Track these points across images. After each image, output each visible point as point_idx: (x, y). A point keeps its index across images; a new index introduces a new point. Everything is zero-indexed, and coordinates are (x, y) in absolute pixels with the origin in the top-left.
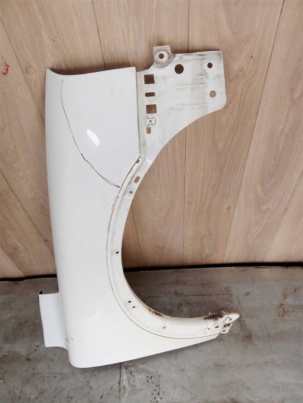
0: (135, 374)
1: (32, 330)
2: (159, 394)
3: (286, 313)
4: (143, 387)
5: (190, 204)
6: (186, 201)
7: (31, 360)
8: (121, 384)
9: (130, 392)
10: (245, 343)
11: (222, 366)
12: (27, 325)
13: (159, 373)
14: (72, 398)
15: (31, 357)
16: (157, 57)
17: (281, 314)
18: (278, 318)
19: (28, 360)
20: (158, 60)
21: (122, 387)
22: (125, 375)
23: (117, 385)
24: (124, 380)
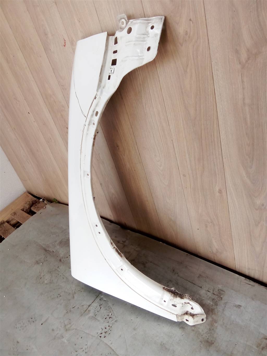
2: (106, 332)
4: (101, 320)
6: (180, 171)
8: (90, 307)
9: (90, 317)
13: (117, 318)
16: (120, 24)
19: (60, 260)
22: (96, 303)
24: (93, 306)
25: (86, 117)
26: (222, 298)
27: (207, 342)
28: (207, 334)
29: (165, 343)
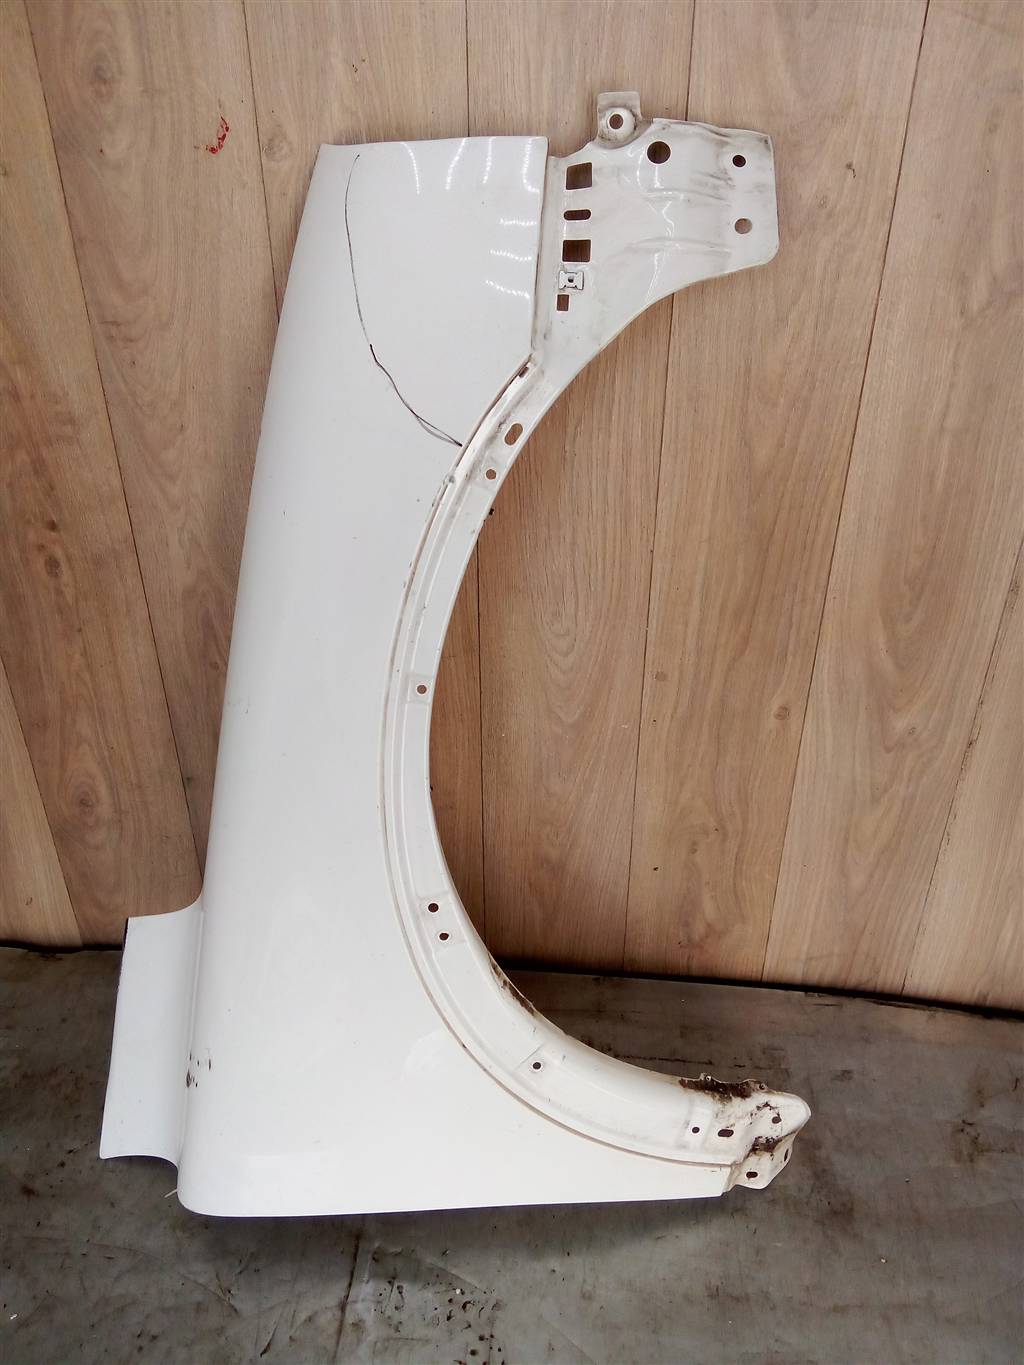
0: (406, 1286)
1: (67, 1098)
3: (982, 1151)
4: (431, 1333)
5: (661, 677)
6: (649, 662)
7: (38, 1195)
8: (348, 1308)
9: (379, 1344)
10: (830, 1232)
11: (737, 1299)
12: (53, 1081)
13: (494, 1294)
14: (154, 1338)
15: (38, 1185)
16: (604, 122)
17: (965, 1153)
18: (953, 1164)
19: (28, 1192)
20: (606, 130)
21: (350, 1318)
22: (368, 1281)
23: (334, 1315)
24: (361, 1297)
25: (461, 445)
26: (786, 1070)
27: (835, 1213)
28: (819, 1192)
29: (720, 1284)
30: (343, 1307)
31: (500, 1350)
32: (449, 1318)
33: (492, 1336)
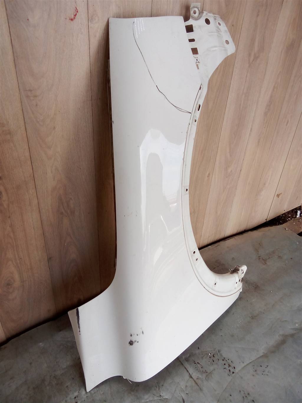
0: (198, 361)
2: (229, 366)
3: (266, 261)
10: (258, 292)
11: (256, 316)
16: (192, 12)
18: (264, 266)
20: (192, 15)
21: (195, 378)
22: (190, 367)
23: (191, 380)
24: (193, 372)
25: (191, 113)
27: (256, 288)
28: (250, 285)
29: (251, 315)
30: (191, 377)
31: (228, 360)
32: (213, 361)
33: (224, 358)
